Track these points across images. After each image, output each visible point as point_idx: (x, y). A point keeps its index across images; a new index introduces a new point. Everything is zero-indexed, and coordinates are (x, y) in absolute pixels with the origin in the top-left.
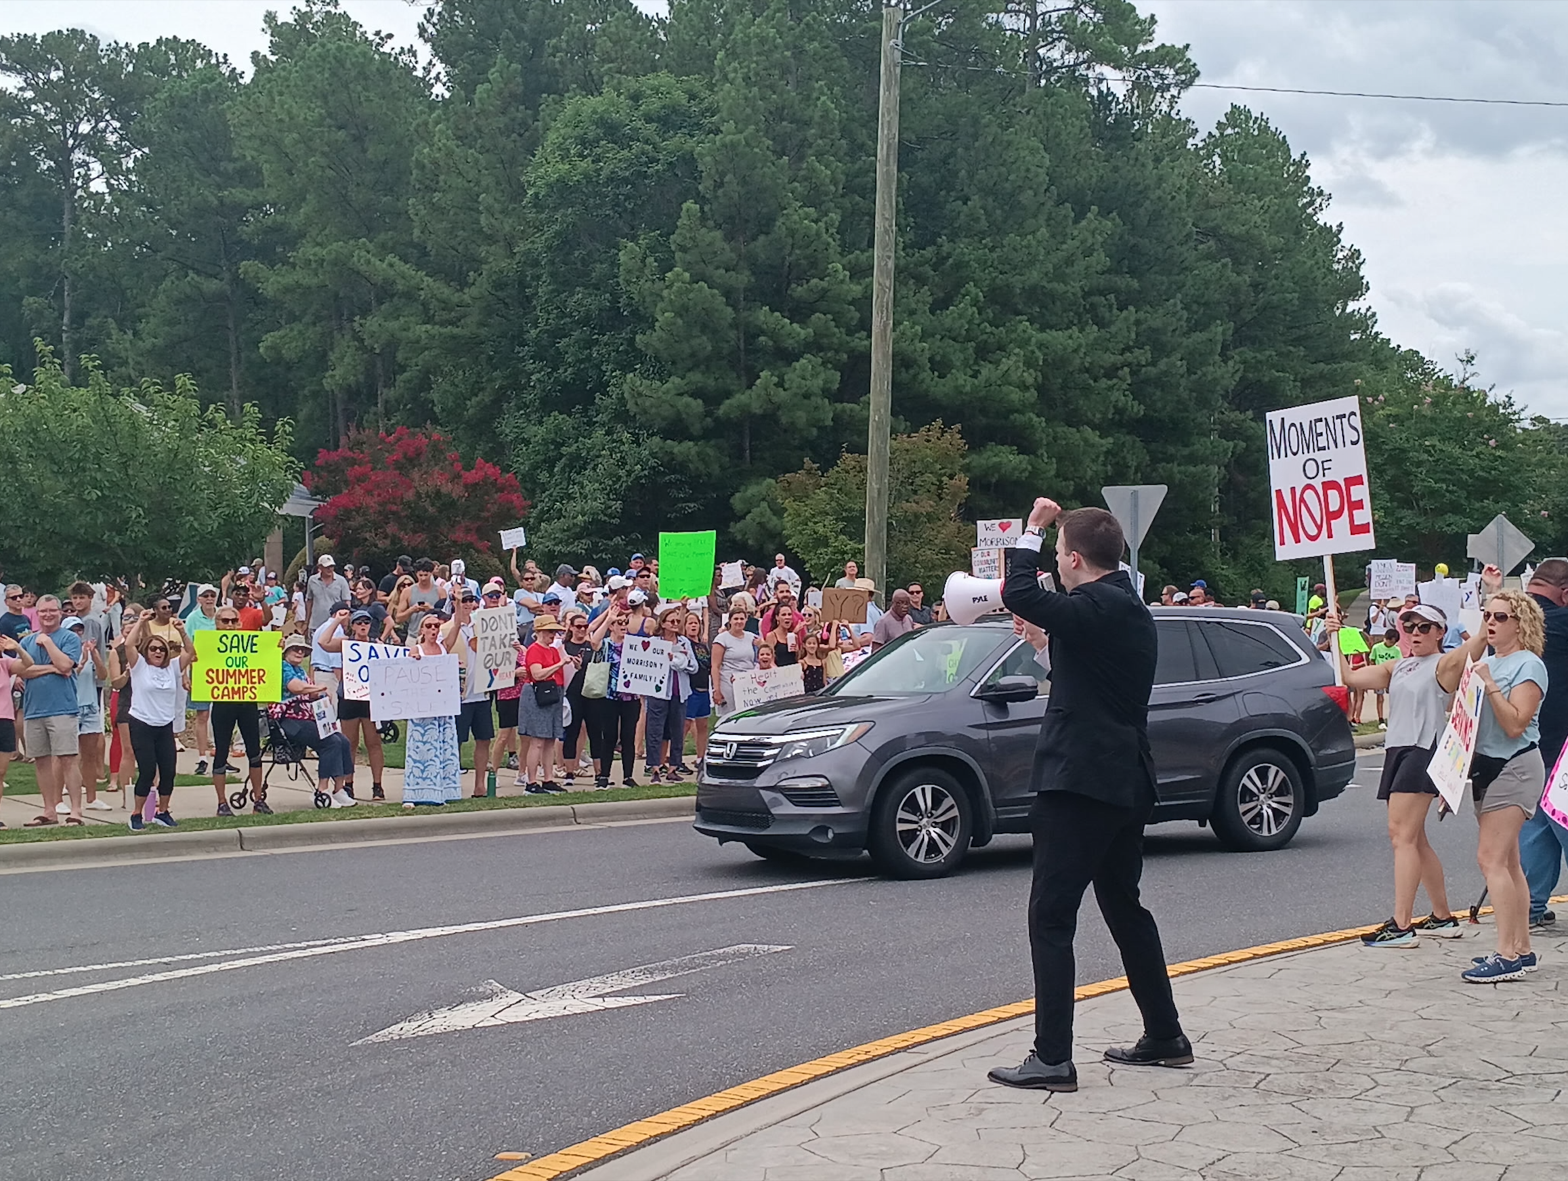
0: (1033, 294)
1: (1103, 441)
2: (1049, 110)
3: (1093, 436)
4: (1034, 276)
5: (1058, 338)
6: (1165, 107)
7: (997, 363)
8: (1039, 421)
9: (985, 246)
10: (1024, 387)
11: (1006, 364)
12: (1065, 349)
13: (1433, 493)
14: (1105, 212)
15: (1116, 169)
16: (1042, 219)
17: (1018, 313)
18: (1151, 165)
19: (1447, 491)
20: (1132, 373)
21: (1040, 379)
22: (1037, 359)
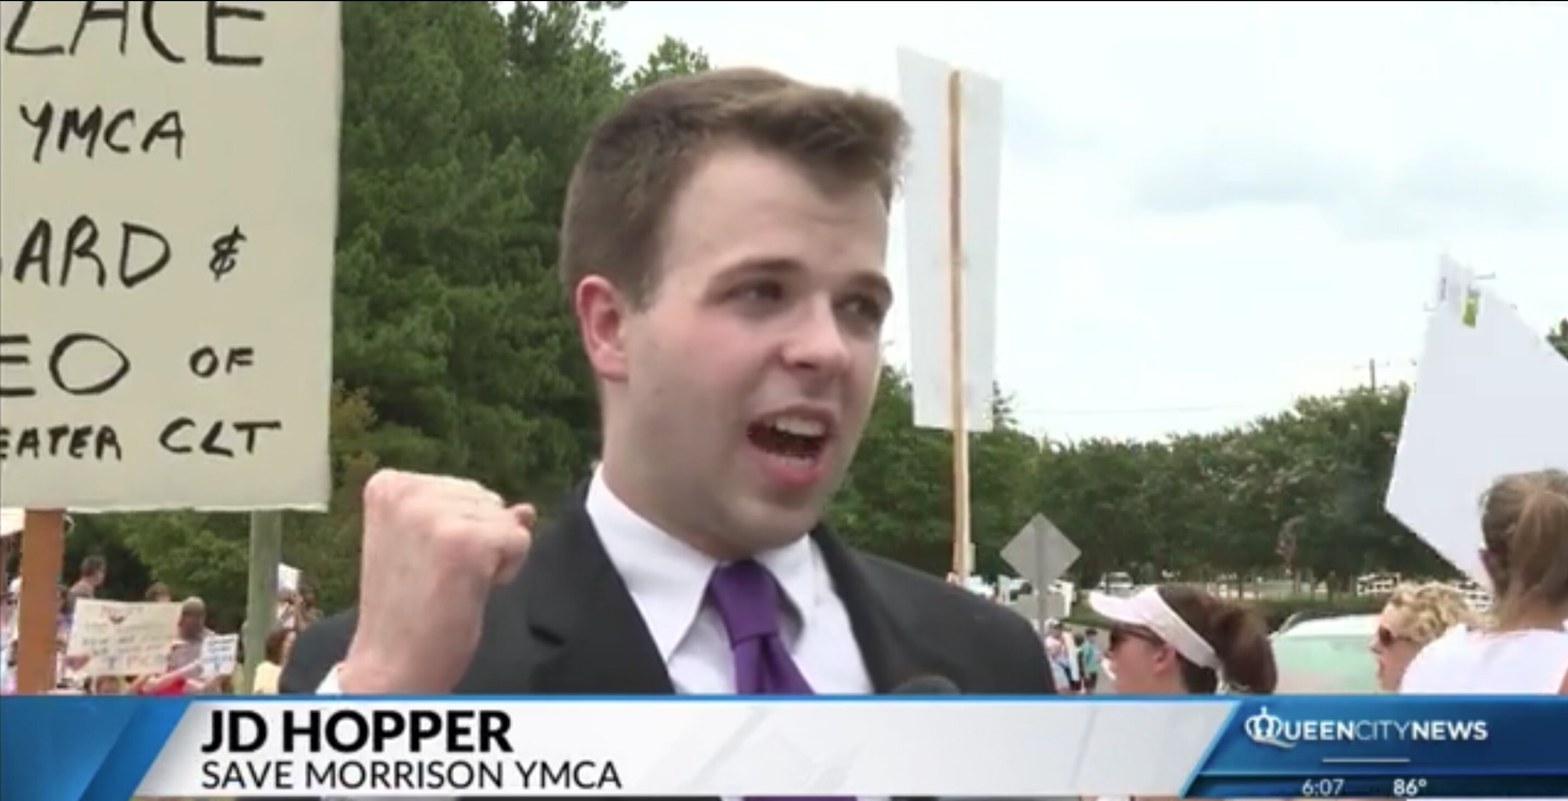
0: (441, 239)
1: (528, 424)
2: (459, 19)
3: (516, 417)
4: (444, 217)
5: (472, 295)
6: (587, 36)
7: (398, 323)
8: (448, 398)
9: (383, 178)
10: (431, 354)
11: (410, 323)
12: (481, 309)
13: (914, 493)
14: (528, 147)
15: (539, 96)
16: (452, 150)
17: (422, 262)
18: (579, 96)
19: (931, 491)
20: (563, 342)
21: (450, 346)
22: (447, 321)
